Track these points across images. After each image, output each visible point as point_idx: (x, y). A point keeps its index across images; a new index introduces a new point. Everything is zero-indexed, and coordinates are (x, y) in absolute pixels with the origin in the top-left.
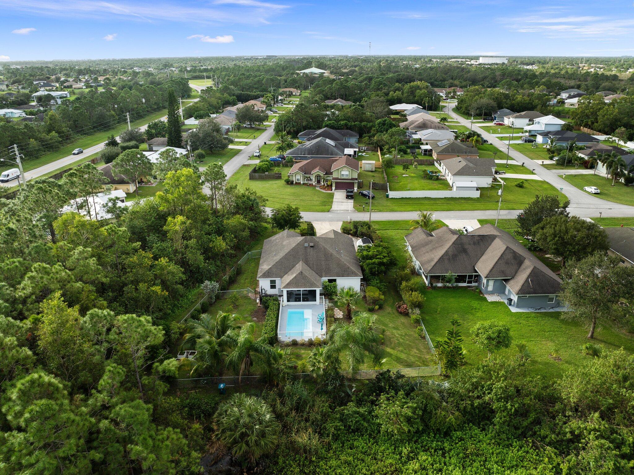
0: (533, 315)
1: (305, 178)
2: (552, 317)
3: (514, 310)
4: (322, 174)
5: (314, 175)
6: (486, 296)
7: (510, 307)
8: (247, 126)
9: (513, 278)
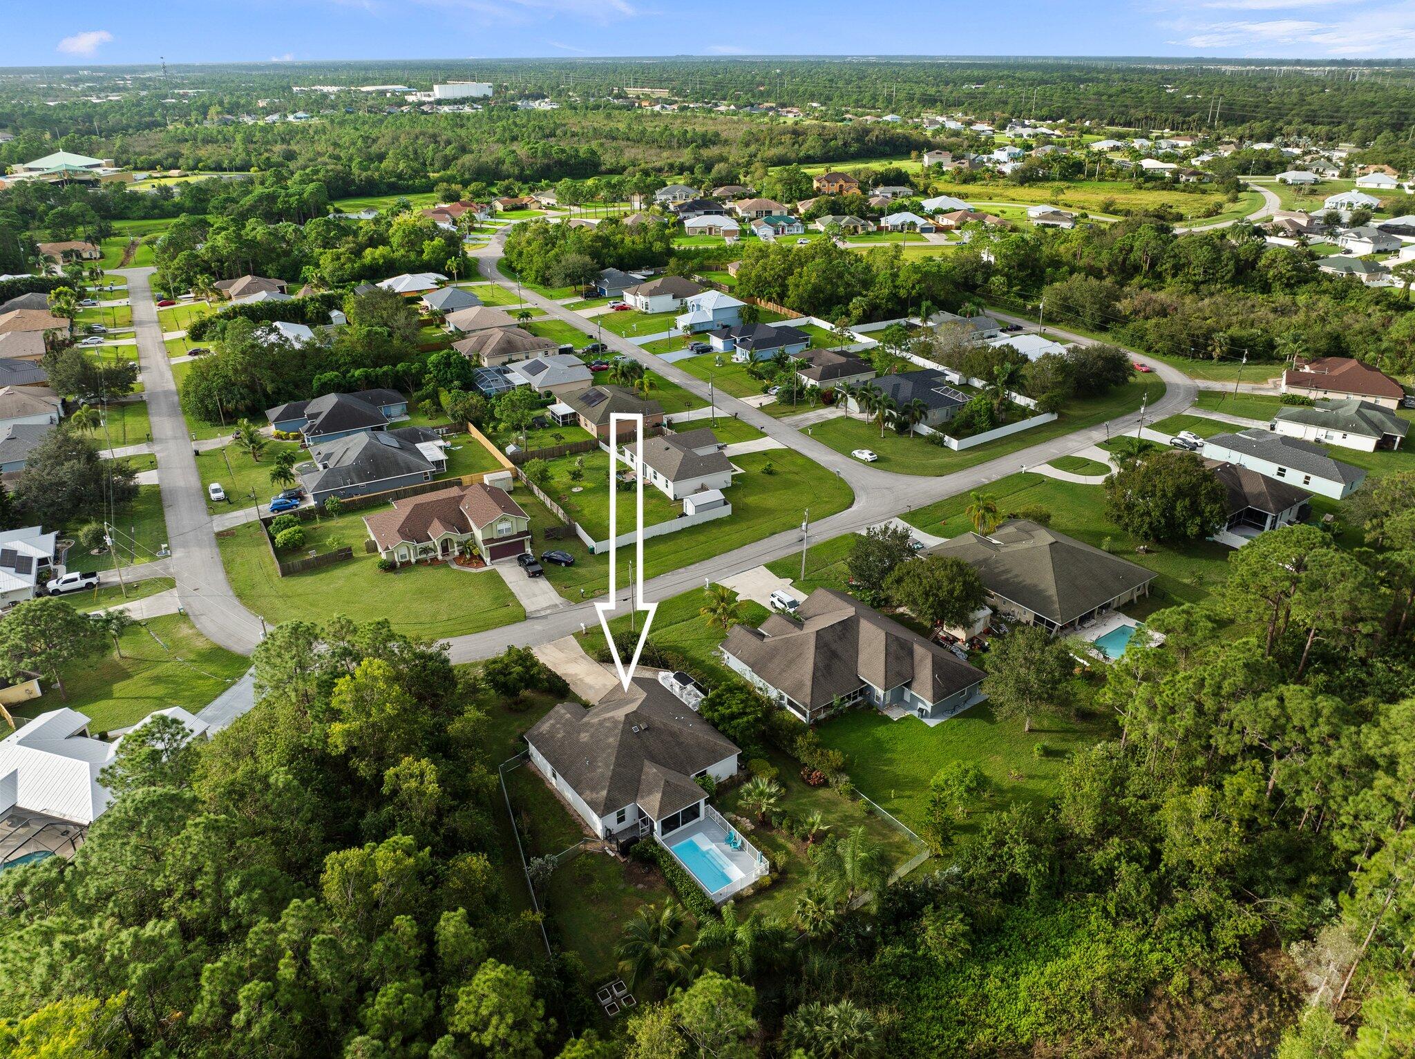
0: (955, 722)
1: (418, 550)
2: (974, 717)
3: (932, 723)
4: (454, 536)
5: (438, 541)
6: (885, 713)
7: (924, 720)
9: (913, 678)
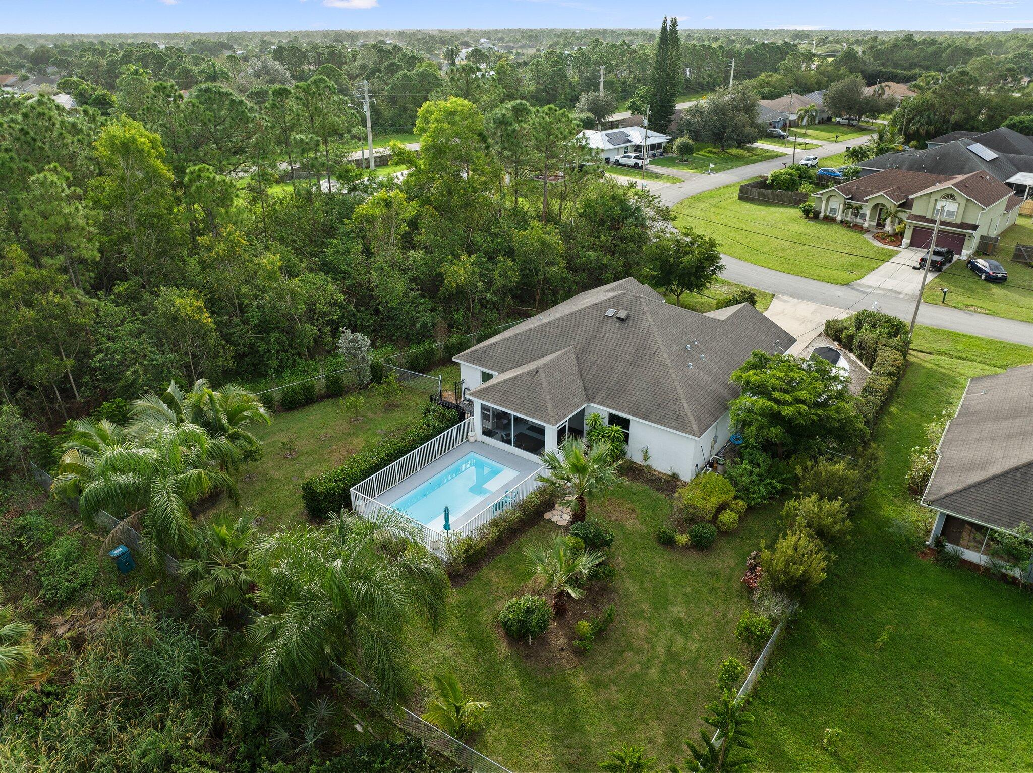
1: (847, 206)
4: (891, 204)
5: (871, 205)
8: (843, 122)
